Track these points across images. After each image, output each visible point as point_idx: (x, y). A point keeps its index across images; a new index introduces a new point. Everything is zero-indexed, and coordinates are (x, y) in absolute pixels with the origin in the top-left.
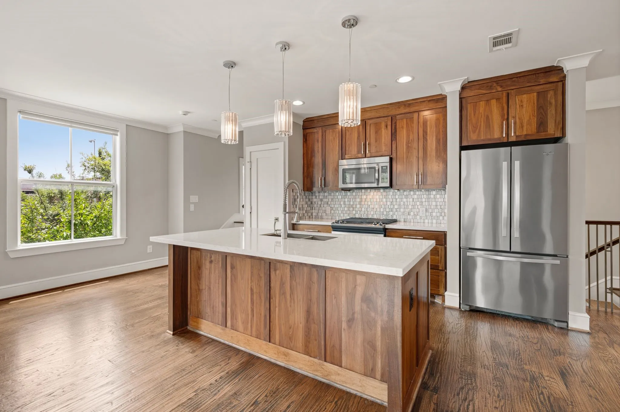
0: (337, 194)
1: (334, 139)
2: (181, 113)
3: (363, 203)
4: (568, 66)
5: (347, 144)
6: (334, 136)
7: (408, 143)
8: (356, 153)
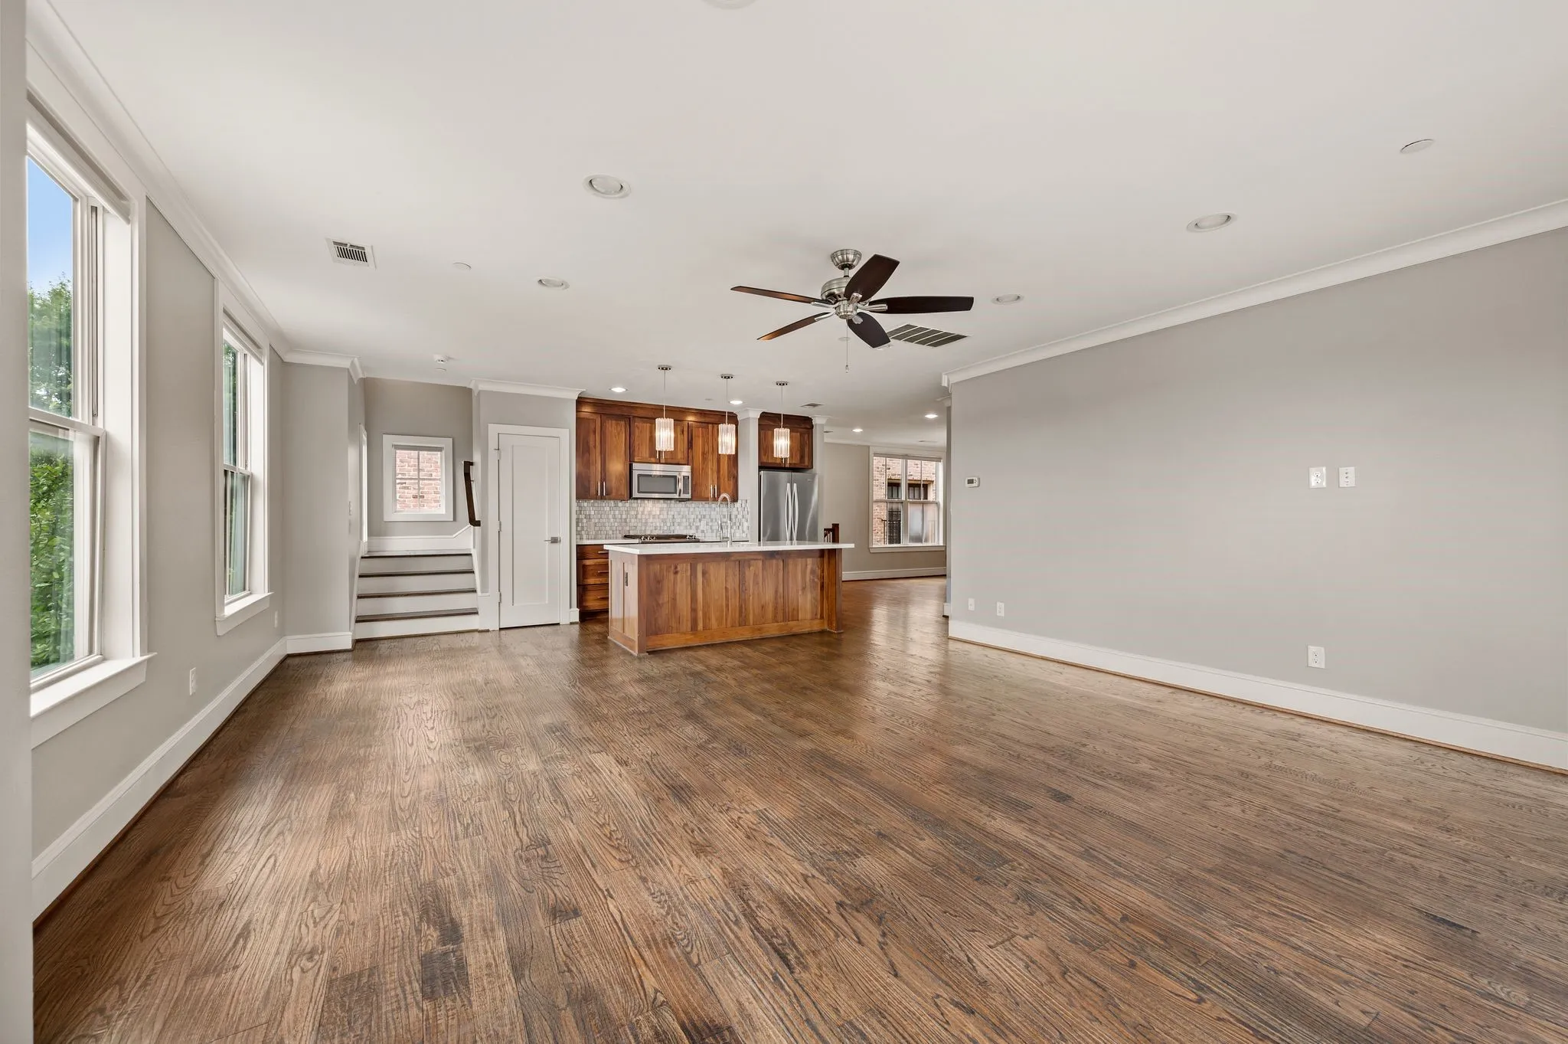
0: (604, 505)
1: (619, 434)
2: (438, 357)
3: (639, 516)
4: (817, 421)
5: (636, 443)
6: (619, 429)
7: (703, 454)
8: (648, 456)
